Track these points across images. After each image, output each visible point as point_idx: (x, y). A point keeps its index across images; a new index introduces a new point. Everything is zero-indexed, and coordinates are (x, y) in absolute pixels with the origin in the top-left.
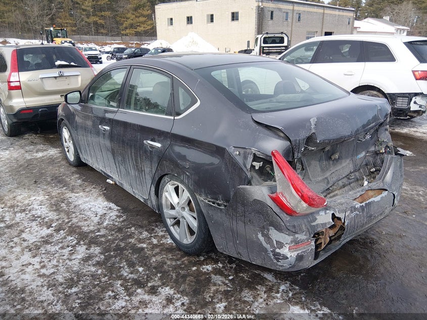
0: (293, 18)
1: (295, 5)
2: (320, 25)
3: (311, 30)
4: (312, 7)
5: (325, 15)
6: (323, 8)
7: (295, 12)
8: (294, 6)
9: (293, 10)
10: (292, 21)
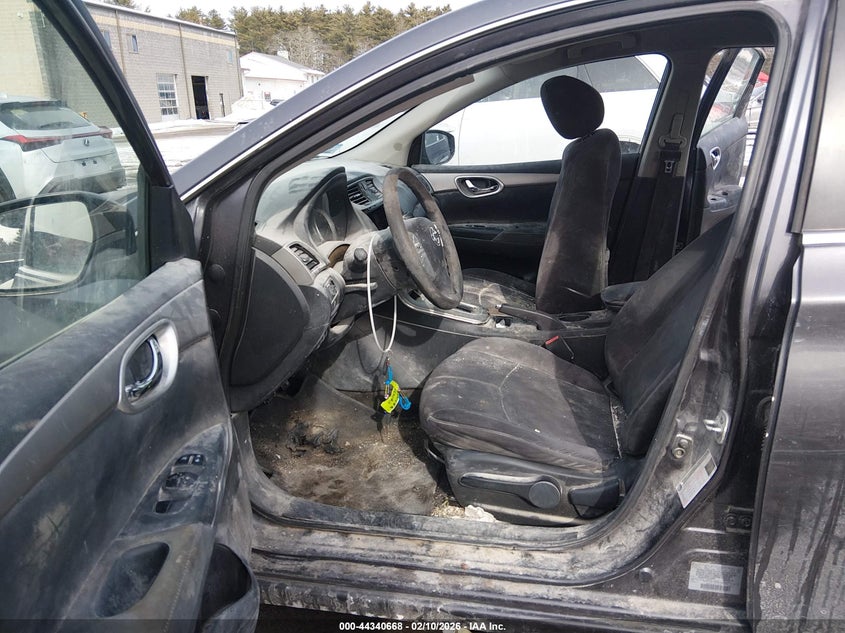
0: (120, 44)
1: (121, 16)
2: (179, 61)
3: (165, 71)
4: (155, 23)
5: (185, 42)
6: (177, 27)
7: (124, 32)
8: (117, 18)
9: (118, 27)
10: (122, 50)
